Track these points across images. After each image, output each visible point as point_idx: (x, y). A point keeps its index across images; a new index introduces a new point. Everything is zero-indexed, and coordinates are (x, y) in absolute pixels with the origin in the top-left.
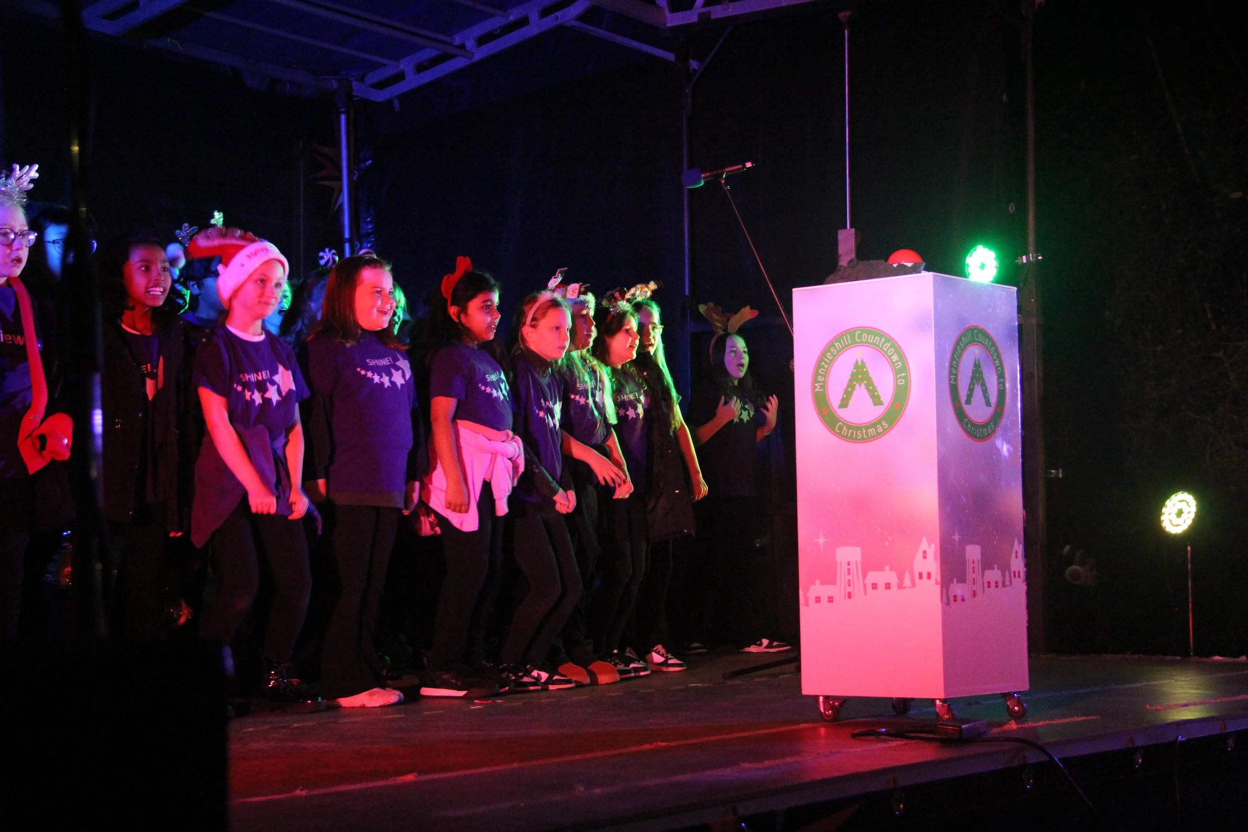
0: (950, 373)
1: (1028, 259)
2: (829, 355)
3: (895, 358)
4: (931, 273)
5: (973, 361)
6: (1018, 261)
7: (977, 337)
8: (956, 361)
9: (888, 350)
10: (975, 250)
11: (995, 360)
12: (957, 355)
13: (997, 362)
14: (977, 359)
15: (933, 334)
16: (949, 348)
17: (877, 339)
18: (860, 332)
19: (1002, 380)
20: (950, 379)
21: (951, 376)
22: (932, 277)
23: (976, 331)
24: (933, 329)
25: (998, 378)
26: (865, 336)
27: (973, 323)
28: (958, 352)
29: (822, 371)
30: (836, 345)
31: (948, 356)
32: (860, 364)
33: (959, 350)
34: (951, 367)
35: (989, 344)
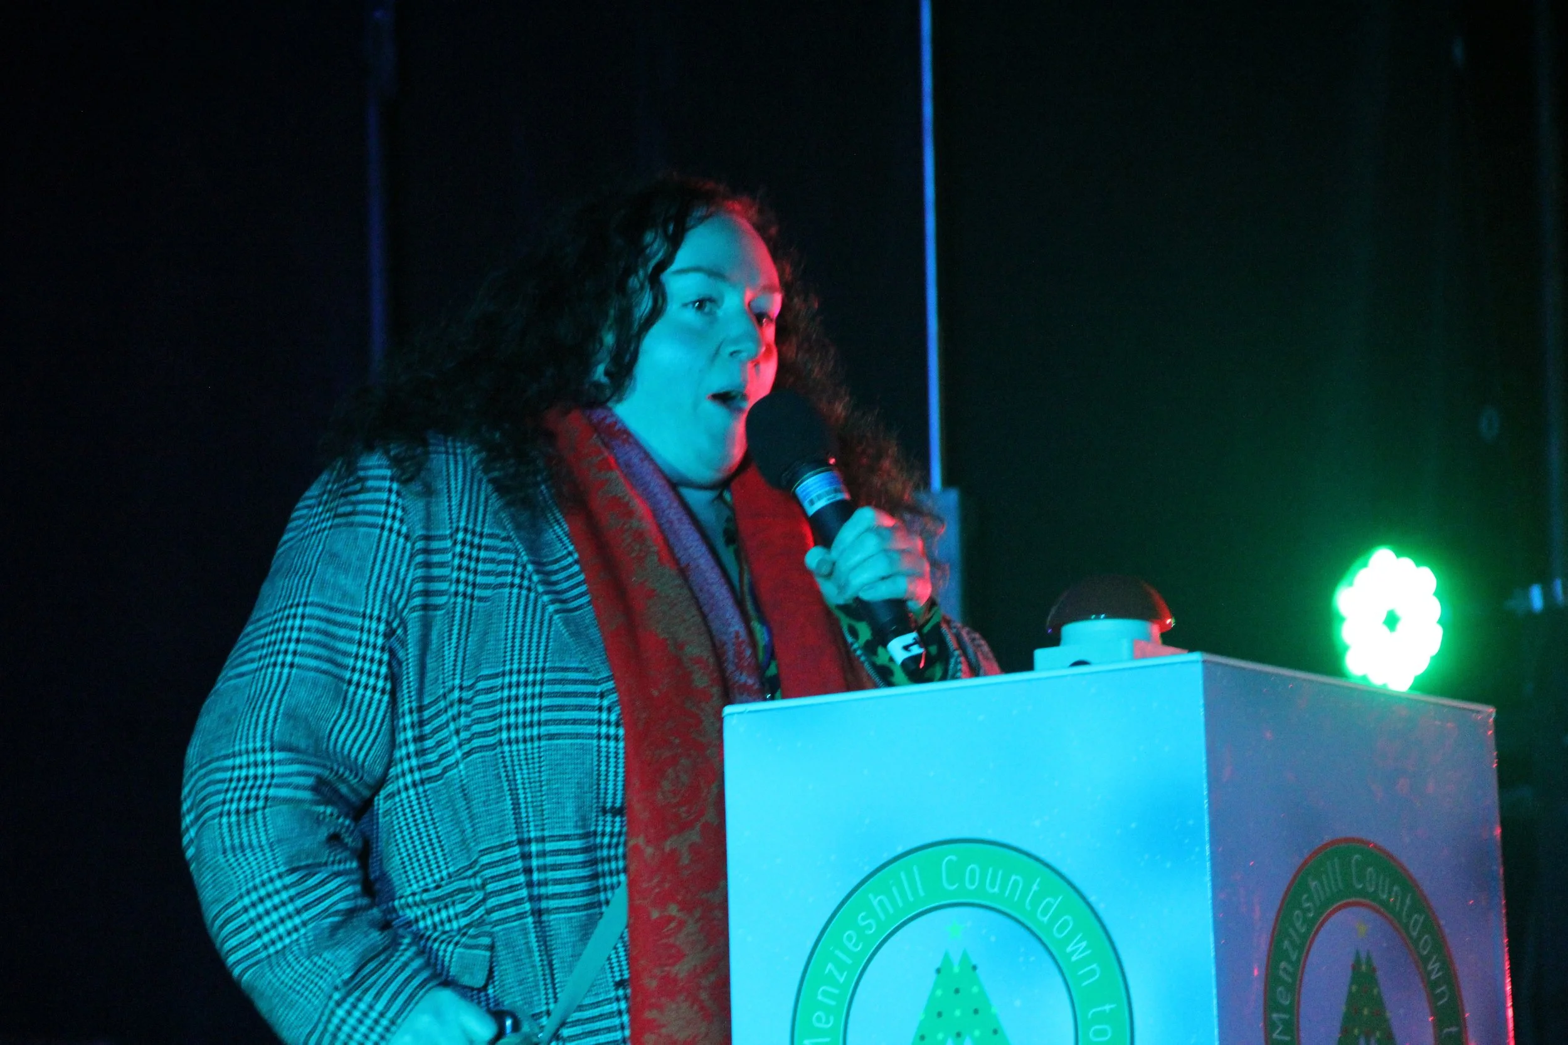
0: (1270, 1004)
1: (1548, 595)
2: (850, 938)
3: (1077, 950)
4: (1197, 656)
5: (1351, 960)
6: (1513, 604)
7: (1361, 878)
8: (1290, 962)
9: (1053, 921)
10: (1365, 565)
11: (1426, 960)
12: (1292, 942)
13: (1434, 966)
14: (1363, 955)
15: (1208, 864)
16: (1263, 917)
17: (1016, 883)
18: (954, 858)
19: (1454, 1029)
20: (1269, 1026)
21: (1275, 1016)
22: (1198, 669)
23: (1357, 856)
24: (1207, 847)
25: (1438, 1025)
26: (973, 871)
27: (1343, 830)
28: (1296, 931)
29: (825, 993)
30: (875, 902)
31: (1262, 943)
32: (956, 969)
33: (1298, 924)
34: (1271, 979)
35: (1403, 903)
